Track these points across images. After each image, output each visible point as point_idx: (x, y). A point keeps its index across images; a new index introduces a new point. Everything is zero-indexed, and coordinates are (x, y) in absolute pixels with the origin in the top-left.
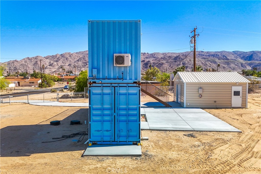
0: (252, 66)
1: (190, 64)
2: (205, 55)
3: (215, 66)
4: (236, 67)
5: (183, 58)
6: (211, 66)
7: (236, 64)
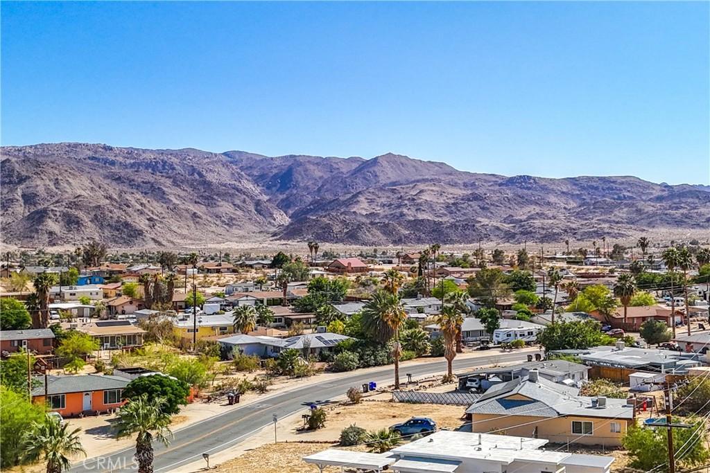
0: (291, 212)
1: (57, 202)
2: (121, 163)
3: (160, 210)
4: (239, 213)
5: (24, 173)
6: (146, 211)
7: (237, 202)
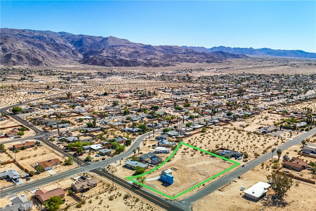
4: (68, 54)
6: (41, 54)
7: (67, 50)
